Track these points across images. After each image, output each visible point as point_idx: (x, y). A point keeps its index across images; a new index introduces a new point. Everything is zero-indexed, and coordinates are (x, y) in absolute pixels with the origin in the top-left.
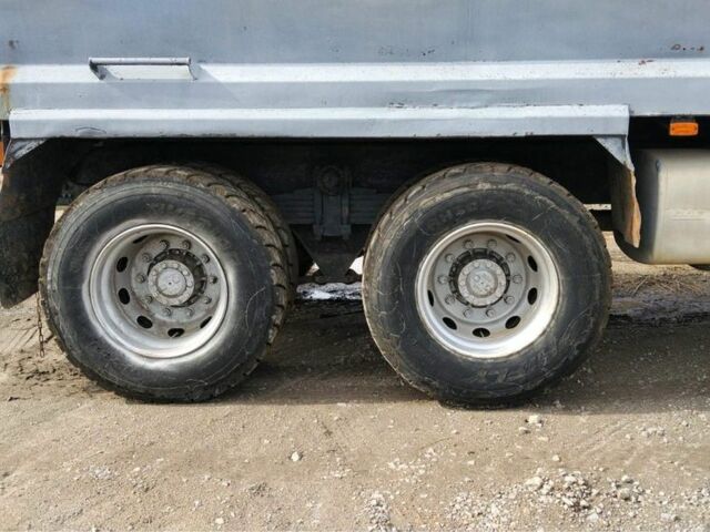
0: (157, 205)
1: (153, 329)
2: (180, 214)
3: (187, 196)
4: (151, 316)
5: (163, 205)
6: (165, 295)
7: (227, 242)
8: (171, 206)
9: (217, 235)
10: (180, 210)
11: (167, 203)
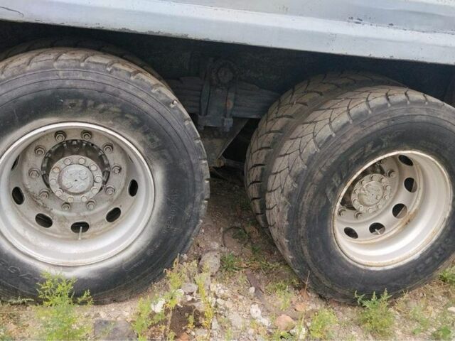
0: (73, 101)
1: (54, 227)
2: (102, 111)
3: (109, 89)
4: (49, 212)
5: (81, 101)
6: (70, 193)
7: (157, 140)
8: (90, 103)
9: (145, 133)
10: (102, 106)
11: (86, 99)
